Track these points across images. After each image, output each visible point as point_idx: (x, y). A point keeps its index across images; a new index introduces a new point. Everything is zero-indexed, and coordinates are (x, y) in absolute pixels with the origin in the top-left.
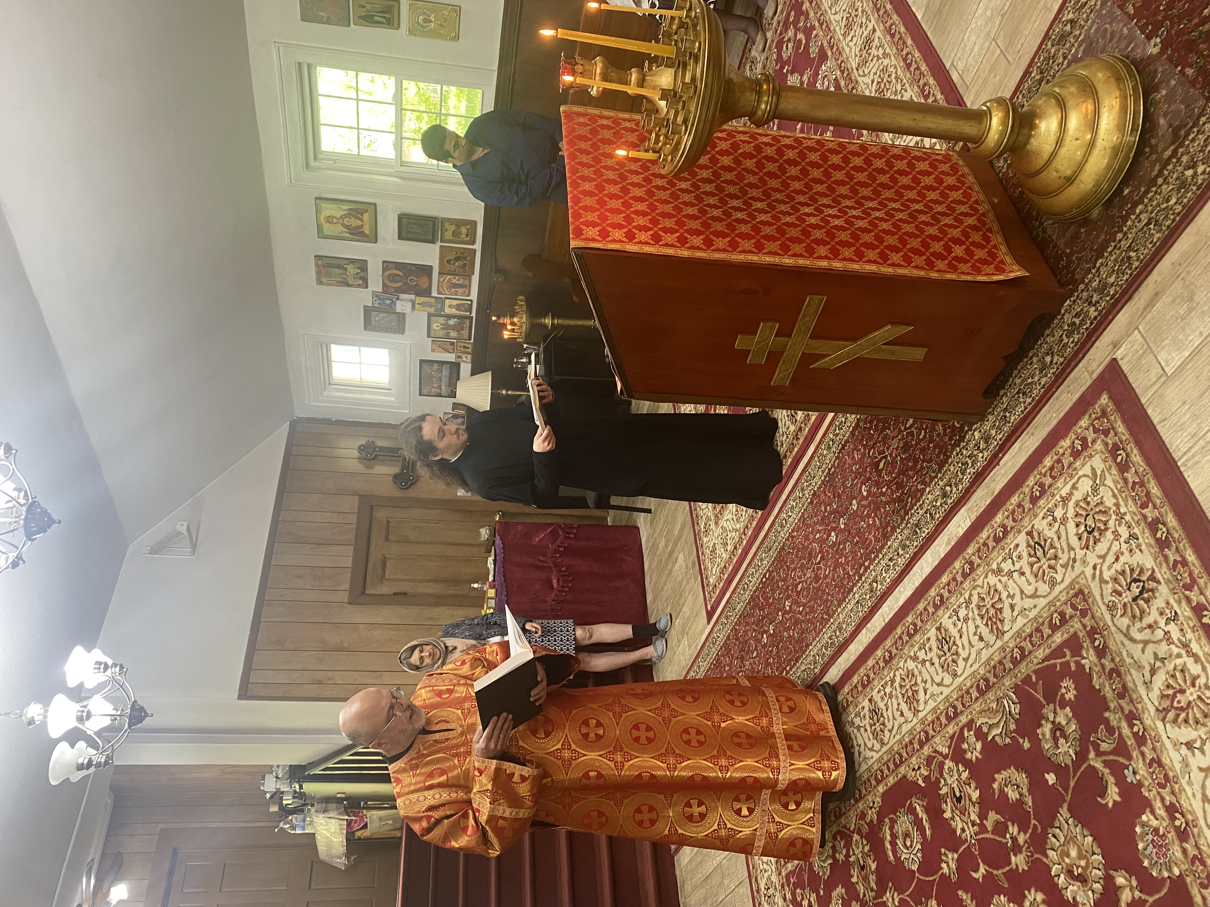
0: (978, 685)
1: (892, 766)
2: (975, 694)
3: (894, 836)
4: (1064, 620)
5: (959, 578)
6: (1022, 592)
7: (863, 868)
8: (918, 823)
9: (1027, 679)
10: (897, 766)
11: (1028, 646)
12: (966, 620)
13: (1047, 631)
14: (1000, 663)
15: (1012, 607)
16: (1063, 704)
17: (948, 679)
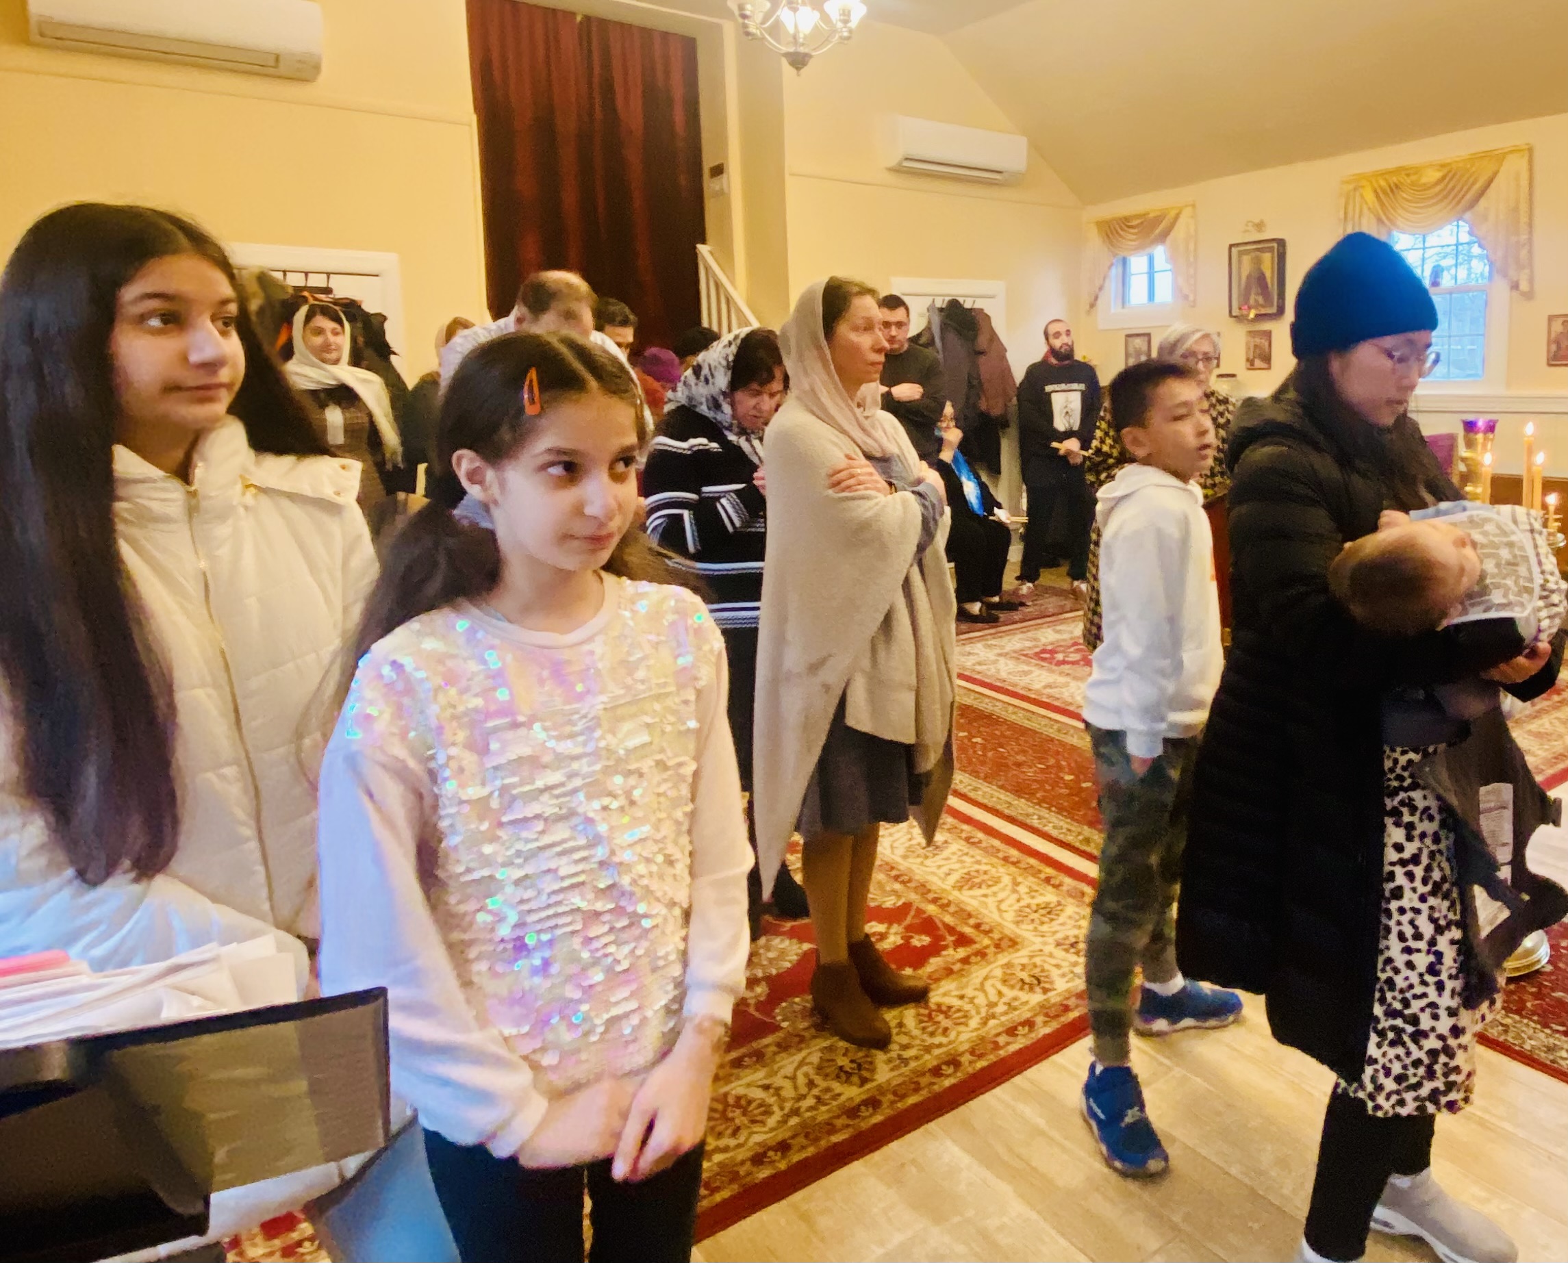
0: (902, 875)
2: (894, 873)
4: (987, 933)
5: (1001, 855)
6: (1001, 901)
9: (919, 911)
11: (952, 909)
12: (962, 862)
13: (972, 921)
14: (929, 891)
15: (985, 896)
16: (907, 939)
17: (900, 851)
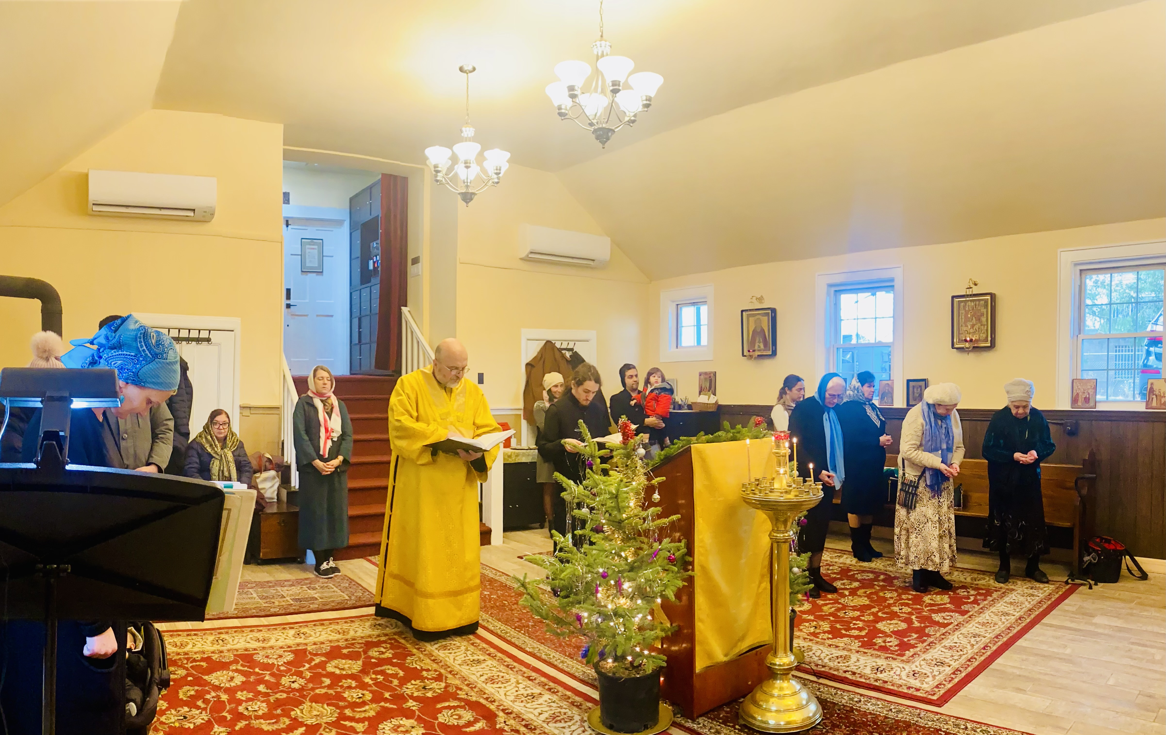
1: (501, 708)
3: (455, 708)
7: (424, 688)
8: (470, 724)
10: (503, 710)
